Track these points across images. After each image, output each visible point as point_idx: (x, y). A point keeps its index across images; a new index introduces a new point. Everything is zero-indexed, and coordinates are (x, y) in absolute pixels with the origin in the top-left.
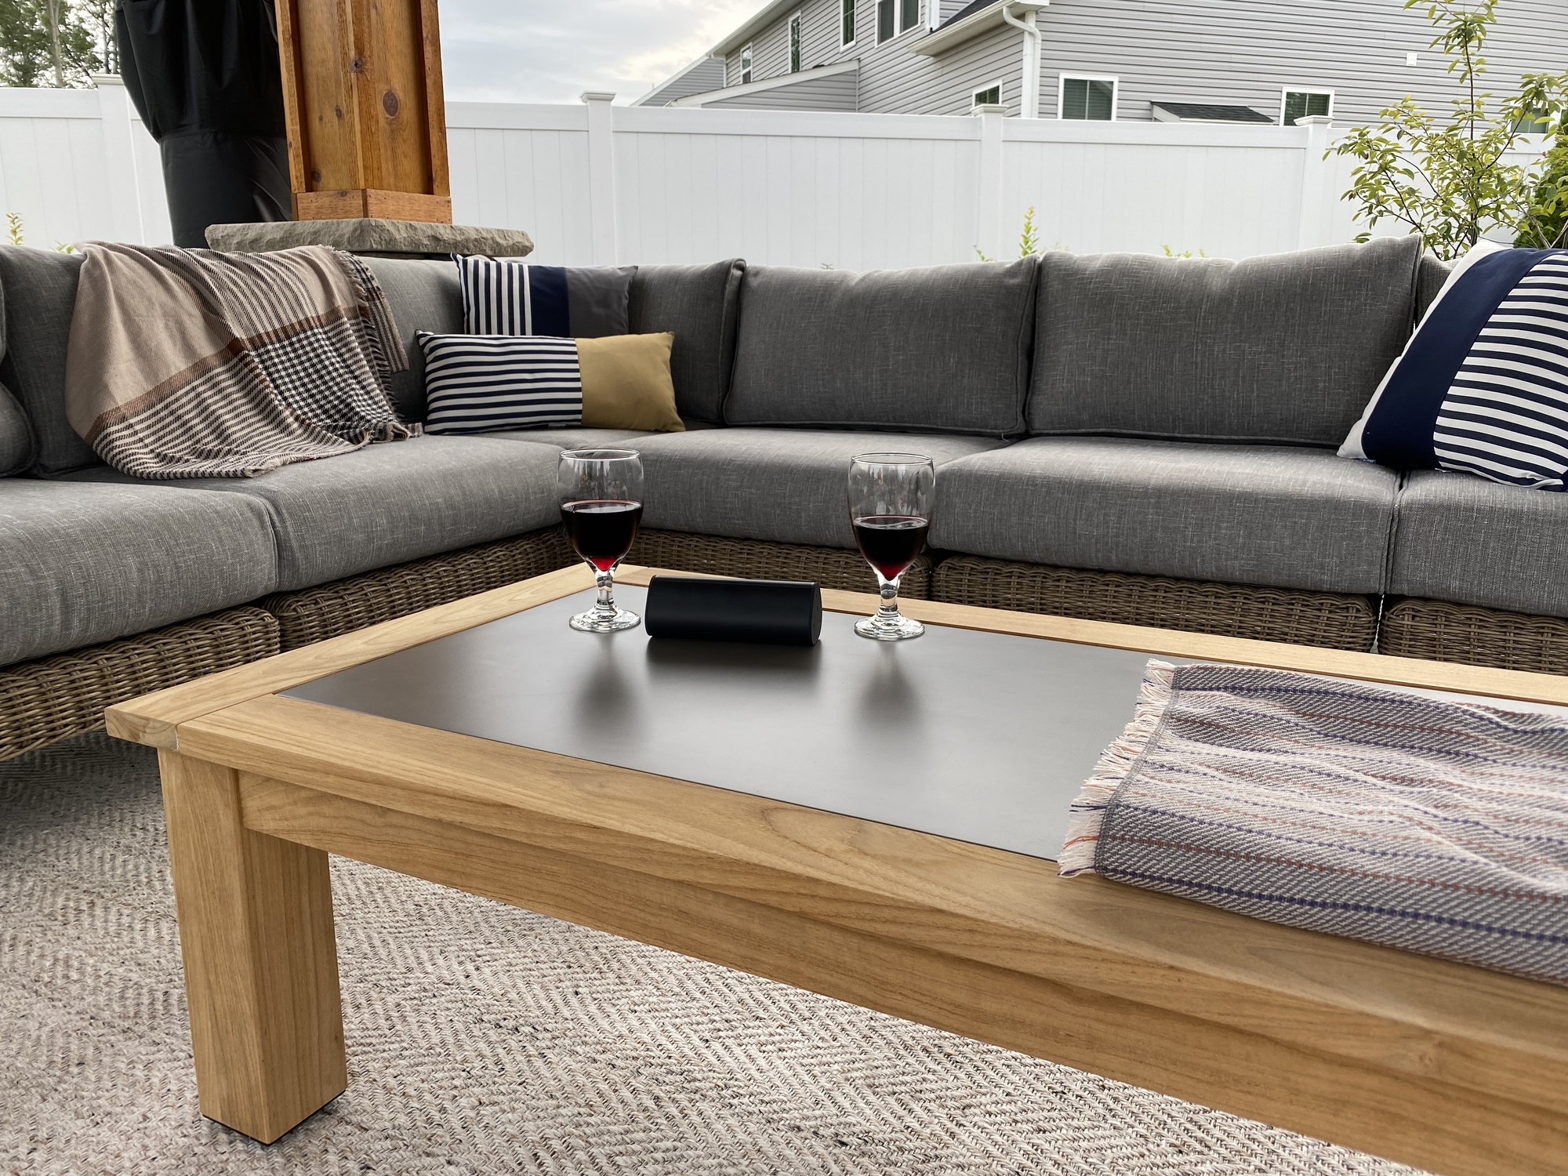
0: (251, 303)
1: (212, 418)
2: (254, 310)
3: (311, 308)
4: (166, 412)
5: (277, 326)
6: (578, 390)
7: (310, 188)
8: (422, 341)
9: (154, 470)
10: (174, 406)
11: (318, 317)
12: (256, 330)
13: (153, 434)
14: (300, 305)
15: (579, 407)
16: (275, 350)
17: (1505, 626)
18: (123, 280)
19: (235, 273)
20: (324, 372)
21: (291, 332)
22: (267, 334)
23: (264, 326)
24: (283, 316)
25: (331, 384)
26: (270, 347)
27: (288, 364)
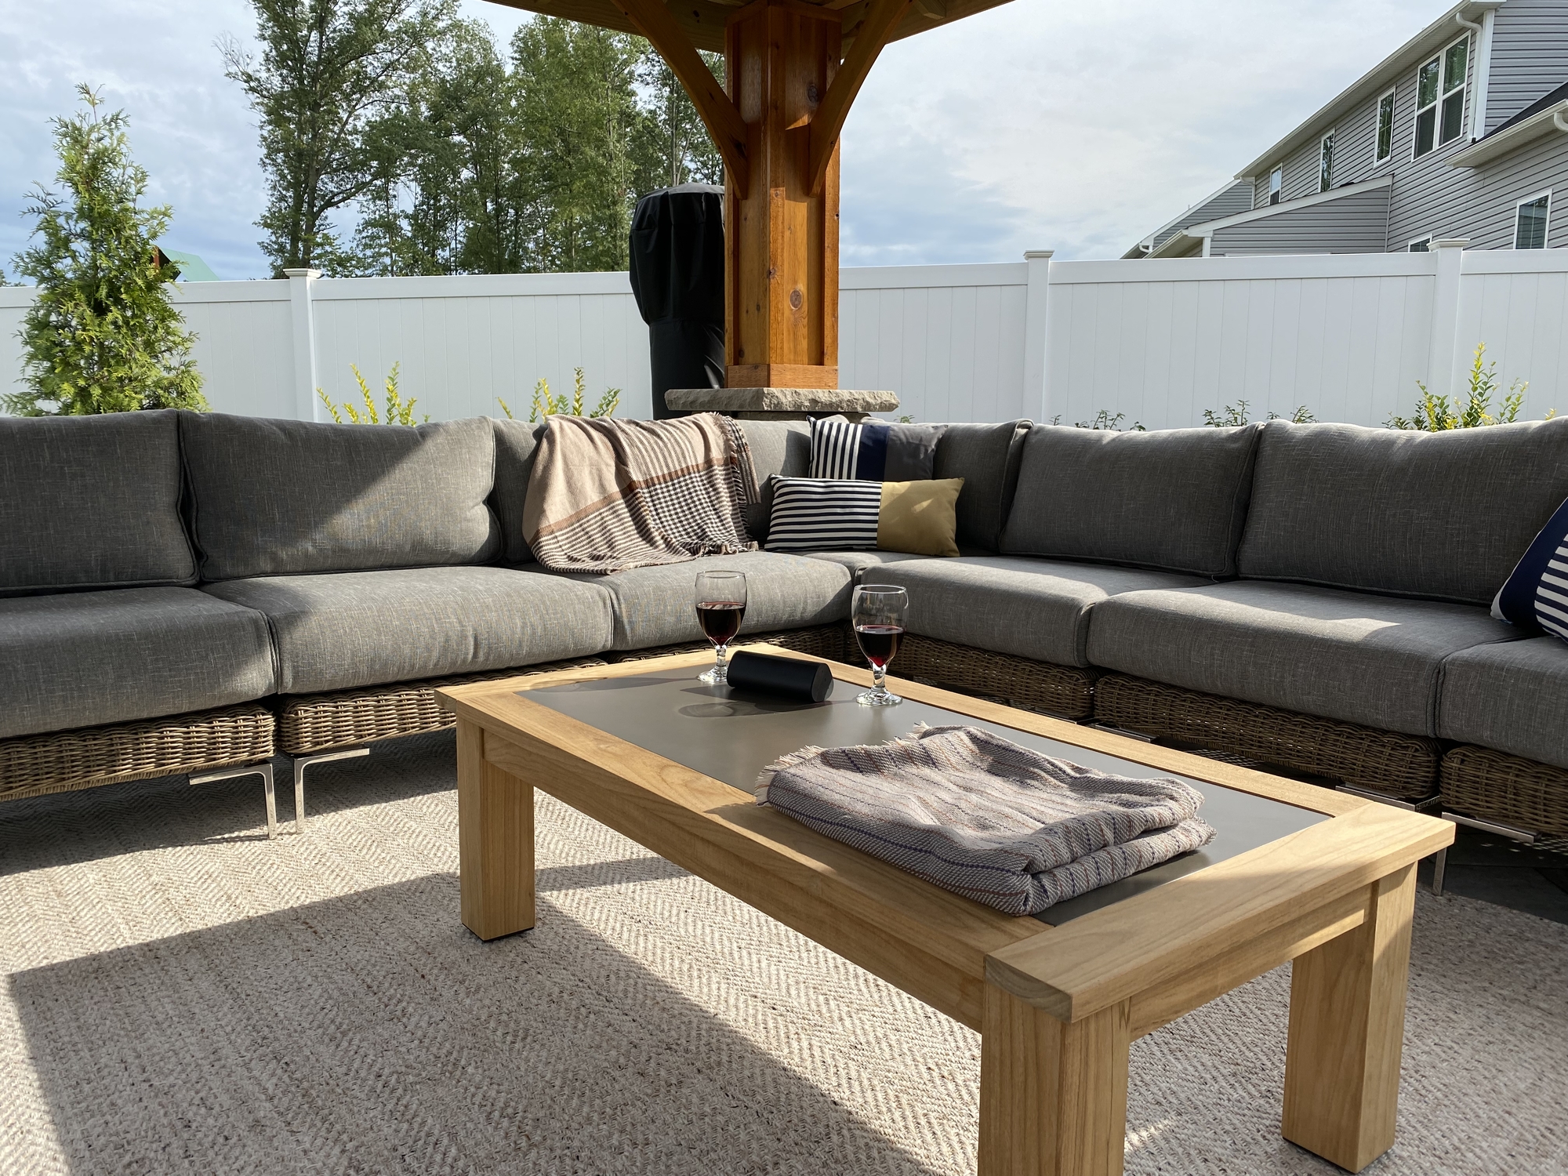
0: (650, 456)
1: (608, 534)
2: (652, 461)
3: (693, 459)
4: (580, 529)
5: (666, 472)
6: (875, 522)
7: (737, 362)
8: (773, 482)
9: (563, 566)
10: (586, 525)
11: (697, 466)
12: (650, 475)
13: (569, 543)
14: (685, 458)
15: (874, 535)
16: (661, 488)
17: (1539, 778)
18: (568, 441)
19: (642, 434)
20: (692, 505)
21: (674, 476)
22: (658, 477)
23: (656, 472)
24: (671, 465)
25: (695, 514)
26: (658, 486)
27: (668, 499)
